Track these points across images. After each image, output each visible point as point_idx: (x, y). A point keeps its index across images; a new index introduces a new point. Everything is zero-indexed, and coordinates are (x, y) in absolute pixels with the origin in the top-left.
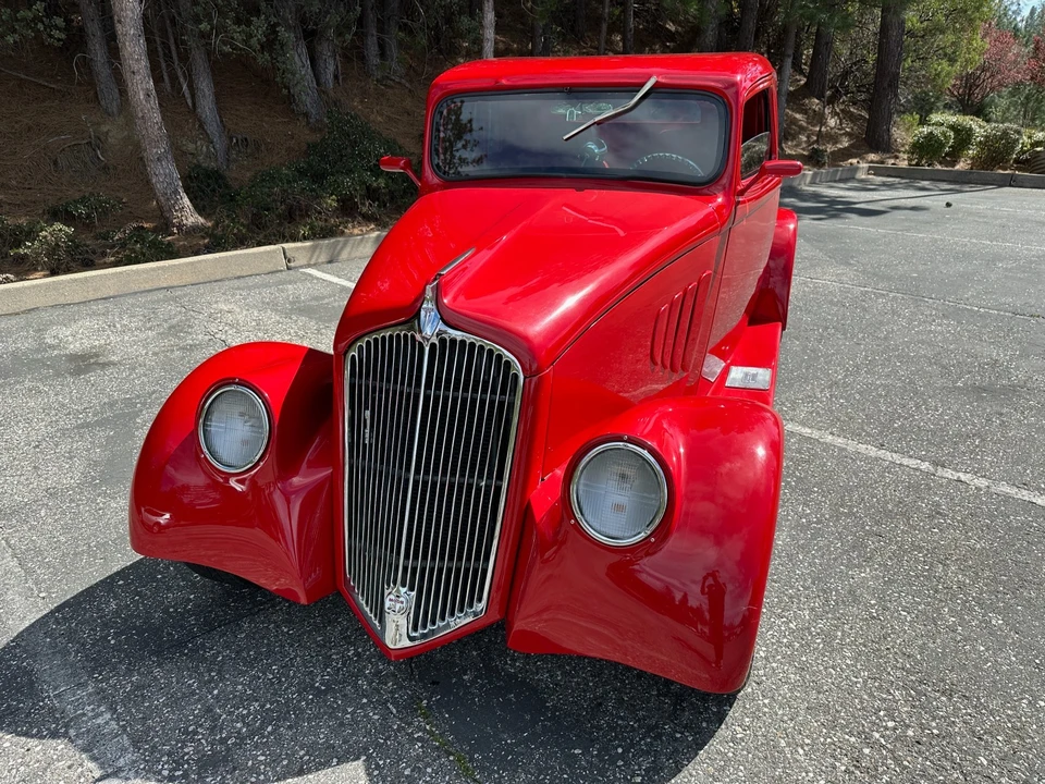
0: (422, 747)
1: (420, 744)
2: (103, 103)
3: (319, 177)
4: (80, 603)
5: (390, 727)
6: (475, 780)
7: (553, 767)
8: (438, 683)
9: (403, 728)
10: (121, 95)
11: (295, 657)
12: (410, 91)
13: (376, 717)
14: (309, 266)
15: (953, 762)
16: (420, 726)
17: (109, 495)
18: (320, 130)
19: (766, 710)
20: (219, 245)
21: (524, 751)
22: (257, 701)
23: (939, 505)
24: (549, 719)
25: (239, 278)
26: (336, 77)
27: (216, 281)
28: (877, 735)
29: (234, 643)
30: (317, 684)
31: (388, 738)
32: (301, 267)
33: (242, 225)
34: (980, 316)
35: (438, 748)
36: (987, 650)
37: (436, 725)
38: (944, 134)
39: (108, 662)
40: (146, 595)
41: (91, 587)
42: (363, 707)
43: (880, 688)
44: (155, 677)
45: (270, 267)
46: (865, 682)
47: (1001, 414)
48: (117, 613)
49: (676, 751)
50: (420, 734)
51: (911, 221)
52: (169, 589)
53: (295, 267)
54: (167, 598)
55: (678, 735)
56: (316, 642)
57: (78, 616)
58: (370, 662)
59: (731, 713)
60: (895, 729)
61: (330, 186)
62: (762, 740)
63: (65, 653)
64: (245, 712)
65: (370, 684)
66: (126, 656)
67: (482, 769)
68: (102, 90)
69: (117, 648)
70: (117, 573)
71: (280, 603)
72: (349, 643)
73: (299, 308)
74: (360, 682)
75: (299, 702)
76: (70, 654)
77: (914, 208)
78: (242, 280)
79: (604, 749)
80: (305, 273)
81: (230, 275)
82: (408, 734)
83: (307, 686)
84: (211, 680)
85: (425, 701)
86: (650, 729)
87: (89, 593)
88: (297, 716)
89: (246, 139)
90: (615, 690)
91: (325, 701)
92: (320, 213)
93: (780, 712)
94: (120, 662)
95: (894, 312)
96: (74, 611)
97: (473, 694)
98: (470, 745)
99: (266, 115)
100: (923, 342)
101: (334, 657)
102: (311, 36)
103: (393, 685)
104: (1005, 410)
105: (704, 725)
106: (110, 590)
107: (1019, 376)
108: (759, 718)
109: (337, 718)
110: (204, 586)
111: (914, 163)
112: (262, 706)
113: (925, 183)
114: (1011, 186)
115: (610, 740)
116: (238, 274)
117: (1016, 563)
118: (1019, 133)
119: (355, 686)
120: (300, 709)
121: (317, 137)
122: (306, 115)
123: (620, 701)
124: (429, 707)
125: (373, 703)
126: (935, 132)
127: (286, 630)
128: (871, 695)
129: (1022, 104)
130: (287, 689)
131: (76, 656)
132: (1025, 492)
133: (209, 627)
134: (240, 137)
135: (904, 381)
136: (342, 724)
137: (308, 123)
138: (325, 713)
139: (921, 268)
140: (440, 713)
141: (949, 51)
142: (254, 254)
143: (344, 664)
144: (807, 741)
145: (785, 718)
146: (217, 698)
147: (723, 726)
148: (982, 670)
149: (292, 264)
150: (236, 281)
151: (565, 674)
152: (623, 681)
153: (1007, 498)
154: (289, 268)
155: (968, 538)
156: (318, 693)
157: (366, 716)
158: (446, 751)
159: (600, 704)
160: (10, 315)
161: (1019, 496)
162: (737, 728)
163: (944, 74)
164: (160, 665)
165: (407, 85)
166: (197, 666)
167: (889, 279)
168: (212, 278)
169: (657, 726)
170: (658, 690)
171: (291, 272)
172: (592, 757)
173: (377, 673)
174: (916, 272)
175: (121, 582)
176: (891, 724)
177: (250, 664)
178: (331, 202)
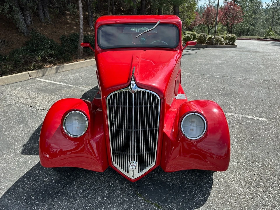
0: (144, 204)
1: (143, 204)
3: (33, 51)
4: (15, 188)
5: (133, 201)
6: (163, 209)
7: (180, 201)
8: (139, 187)
9: (137, 201)
11: (95, 189)
12: (54, 26)
13: (127, 200)
14: (37, 78)
15: (263, 177)
16: (141, 199)
17: (6, 154)
18: (29, 37)
19: (220, 175)
20: (4, 73)
21: (171, 198)
22: (90, 204)
23: (231, 121)
24: (172, 189)
25: (15, 83)
26: (31, 21)
27: (8, 84)
28: (246, 175)
29: (74, 189)
30: (106, 195)
31: (134, 204)
32: (35, 78)
33: (11, 67)
34: (216, 78)
35: (148, 203)
36: (257, 151)
37: (145, 198)
38: (191, 36)
39: (35, 204)
40: (36, 181)
41: (16, 182)
42: (122, 198)
43: (241, 164)
44: (54, 204)
45: (25, 79)
46: (237, 164)
47: (232, 99)
48: (30, 188)
49: (206, 189)
50: (142, 201)
51: (190, 57)
52: (43, 178)
53: (33, 78)
54: (44, 181)
55: (205, 185)
56: (99, 183)
57: (16, 192)
58: (117, 185)
59: (213, 177)
60: (249, 173)
61: (38, 54)
62: (223, 182)
63: (18, 204)
64: (88, 208)
65: (121, 191)
66: (40, 200)
67: (163, 206)
69: (36, 199)
70: (23, 177)
71: (81, 175)
72: (109, 182)
73: (40, 90)
74: (118, 191)
75: (103, 201)
76: (20, 204)
77: (189, 54)
78: (17, 84)
79: (190, 193)
80: (37, 80)
81: (12, 82)
82: (138, 202)
83: (103, 196)
84: (73, 201)
85: (138, 192)
86: (198, 185)
87: (16, 185)
88: (105, 205)
89: (4, 41)
90: (184, 178)
91: (111, 199)
92: (35, 62)
93: (224, 175)
94: (39, 203)
95: (198, 79)
96: (14, 191)
97: (150, 187)
98: (156, 200)
99: (10, 33)
100: (207, 85)
101: (106, 186)
102: (22, 10)
103: (127, 190)
104: (232, 98)
105: (209, 181)
106: (23, 182)
107: (231, 90)
108: (220, 177)
109: (117, 203)
110: (54, 175)
111: (184, 43)
112: (93, 205)
113: (188, 48)
114: (207, 48)
115: (190, 191)
116: (15, 82)
117: (252, 131)
118: (206, 35)
119: (117, 193)
120: (104, 203)
121: (28, 40)
122: (23, 33)
123: (187, 180)
124: (140, 193)
125: (124, 196)
126: (189, 36)
127: (88, 182)
128: (240, 166)
129: (201, 29)
130: (97, 198)
131: (23, 204)
132: (246, 116)
133: (63, 186)
134: (2, 40)
135: (208, 94)
136: (119, 204)
137: (24, 35)
138: (113, 202)
139: (198, 68)
140: (144, 194)
141: (189, 16)
142: (19, 75)
143: (110, 188)
144: (233, 180)
145: (226, 176)
146: (77, 205)
147: (213, 181)
148: (258, 156)
149: (32, 77)
150: (15, 84)
151: (170, 177)
152: (185, 176)
153: (243, 118)
154: (31, 79)
155: (240, 128)
156: (107, 197)
157: (124, 200)
158: (151, 204)
159: (183, 182)
161: (245, 117)
162: (217, 180)
163: (188, 22)
164: (53, 201)
165: (53, 24)
166: (66, 198)
167: (192, 71)
168: (7, 83)
169: (199, 185)
170: (194, 176)
171: (32, 80)
172: (188, 196)
173: (121, 188)
174: (197, 69)
175: (25, 179)
176: (247, 172)
177: (82, 194)
178: (39, 58)
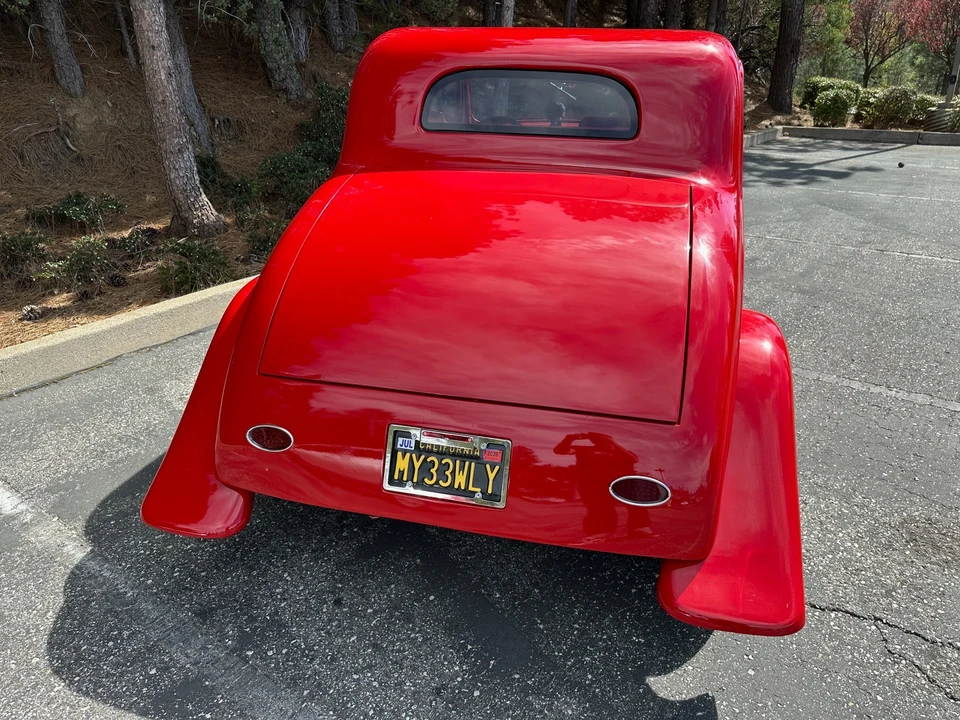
2: (63, 82)
10: (83, 72)
68: (61, 67)
77: (868, 169)
89: (228, 120)
99: (243, 92)
114: (918, 143)
121: (303, 117)
134: (222, 118)
160: (91, 369)
